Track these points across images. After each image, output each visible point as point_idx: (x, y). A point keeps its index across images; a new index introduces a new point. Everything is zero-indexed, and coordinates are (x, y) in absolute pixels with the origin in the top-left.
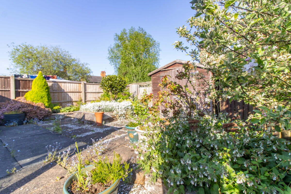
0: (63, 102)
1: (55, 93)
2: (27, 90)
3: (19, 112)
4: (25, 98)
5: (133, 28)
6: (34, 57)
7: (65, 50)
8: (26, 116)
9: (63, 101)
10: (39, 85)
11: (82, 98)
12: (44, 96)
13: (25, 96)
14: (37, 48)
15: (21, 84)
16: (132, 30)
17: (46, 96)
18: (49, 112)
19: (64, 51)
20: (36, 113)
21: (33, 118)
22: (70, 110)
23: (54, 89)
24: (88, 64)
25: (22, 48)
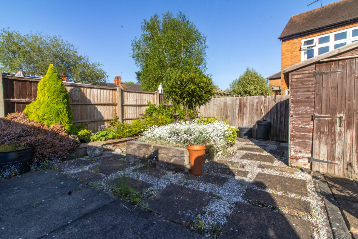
0: (90, 122)
1: (76, 106)
2: (27, 99)
3: (19, 146)
4: (26, 115)
5: (170, 13)
6: (22, 50)
7: (68, 43)
8: (34, 152)
9: (89, 120)
10: (52, 90)
11: (117, 114)
12: (61, 110)
13: (25, 111)
14: (26, 38)
15: (15, 87)
16: (168, 15)
17: (65, 112)
18: (76, 143)
19: (66, 43)
20: (53, 146)
21: (48, 156)
22: (106, 137)
23: (74, 99)
24: (101, 64)
25: (3, 36)
